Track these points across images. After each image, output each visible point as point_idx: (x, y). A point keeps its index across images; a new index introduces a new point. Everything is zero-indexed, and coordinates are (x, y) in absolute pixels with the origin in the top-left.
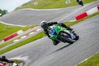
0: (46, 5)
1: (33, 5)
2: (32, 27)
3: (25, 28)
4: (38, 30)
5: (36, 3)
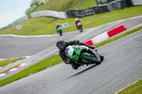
0: (34, 30)
1: (16, 29)
2: (14, 61)
3: (4, 62)
4: (23, 65)
5: (19, 27)
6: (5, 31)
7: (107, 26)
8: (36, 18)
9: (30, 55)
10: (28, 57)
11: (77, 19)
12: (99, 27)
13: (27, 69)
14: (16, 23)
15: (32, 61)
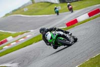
1: (24, 11)
2: (22, 34)
3: (15, 34)
4: (28, 36)
5: (26, 9)
6: (16, 12)
7: (88, 9)
8: (38, 3)
9: (34, 29)
10: (32, 31)
11: (68, 4)
12: (84, 9)
13: (32, 39)
14: (24, 6)
15: (35, 34)
